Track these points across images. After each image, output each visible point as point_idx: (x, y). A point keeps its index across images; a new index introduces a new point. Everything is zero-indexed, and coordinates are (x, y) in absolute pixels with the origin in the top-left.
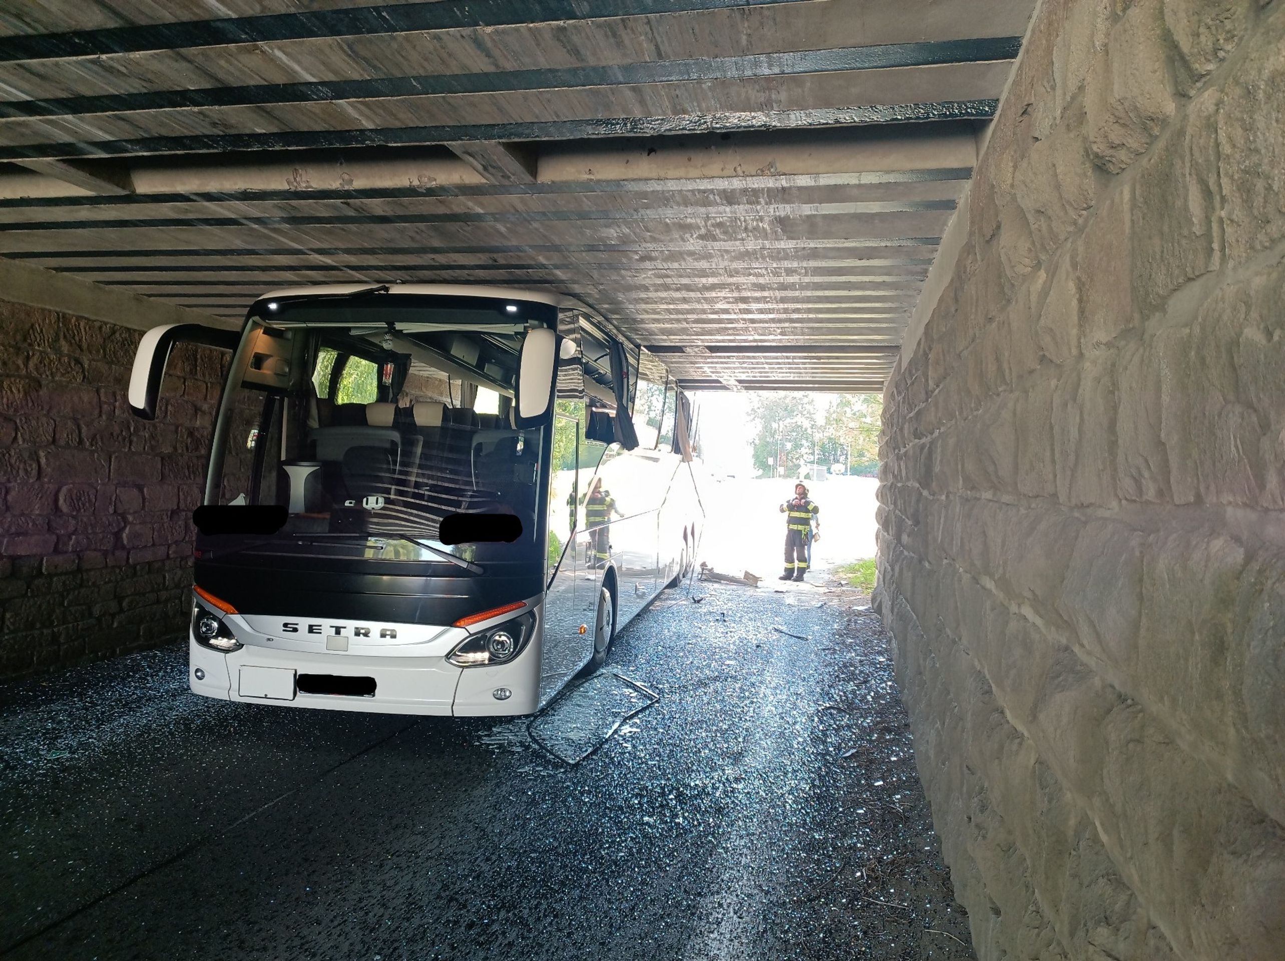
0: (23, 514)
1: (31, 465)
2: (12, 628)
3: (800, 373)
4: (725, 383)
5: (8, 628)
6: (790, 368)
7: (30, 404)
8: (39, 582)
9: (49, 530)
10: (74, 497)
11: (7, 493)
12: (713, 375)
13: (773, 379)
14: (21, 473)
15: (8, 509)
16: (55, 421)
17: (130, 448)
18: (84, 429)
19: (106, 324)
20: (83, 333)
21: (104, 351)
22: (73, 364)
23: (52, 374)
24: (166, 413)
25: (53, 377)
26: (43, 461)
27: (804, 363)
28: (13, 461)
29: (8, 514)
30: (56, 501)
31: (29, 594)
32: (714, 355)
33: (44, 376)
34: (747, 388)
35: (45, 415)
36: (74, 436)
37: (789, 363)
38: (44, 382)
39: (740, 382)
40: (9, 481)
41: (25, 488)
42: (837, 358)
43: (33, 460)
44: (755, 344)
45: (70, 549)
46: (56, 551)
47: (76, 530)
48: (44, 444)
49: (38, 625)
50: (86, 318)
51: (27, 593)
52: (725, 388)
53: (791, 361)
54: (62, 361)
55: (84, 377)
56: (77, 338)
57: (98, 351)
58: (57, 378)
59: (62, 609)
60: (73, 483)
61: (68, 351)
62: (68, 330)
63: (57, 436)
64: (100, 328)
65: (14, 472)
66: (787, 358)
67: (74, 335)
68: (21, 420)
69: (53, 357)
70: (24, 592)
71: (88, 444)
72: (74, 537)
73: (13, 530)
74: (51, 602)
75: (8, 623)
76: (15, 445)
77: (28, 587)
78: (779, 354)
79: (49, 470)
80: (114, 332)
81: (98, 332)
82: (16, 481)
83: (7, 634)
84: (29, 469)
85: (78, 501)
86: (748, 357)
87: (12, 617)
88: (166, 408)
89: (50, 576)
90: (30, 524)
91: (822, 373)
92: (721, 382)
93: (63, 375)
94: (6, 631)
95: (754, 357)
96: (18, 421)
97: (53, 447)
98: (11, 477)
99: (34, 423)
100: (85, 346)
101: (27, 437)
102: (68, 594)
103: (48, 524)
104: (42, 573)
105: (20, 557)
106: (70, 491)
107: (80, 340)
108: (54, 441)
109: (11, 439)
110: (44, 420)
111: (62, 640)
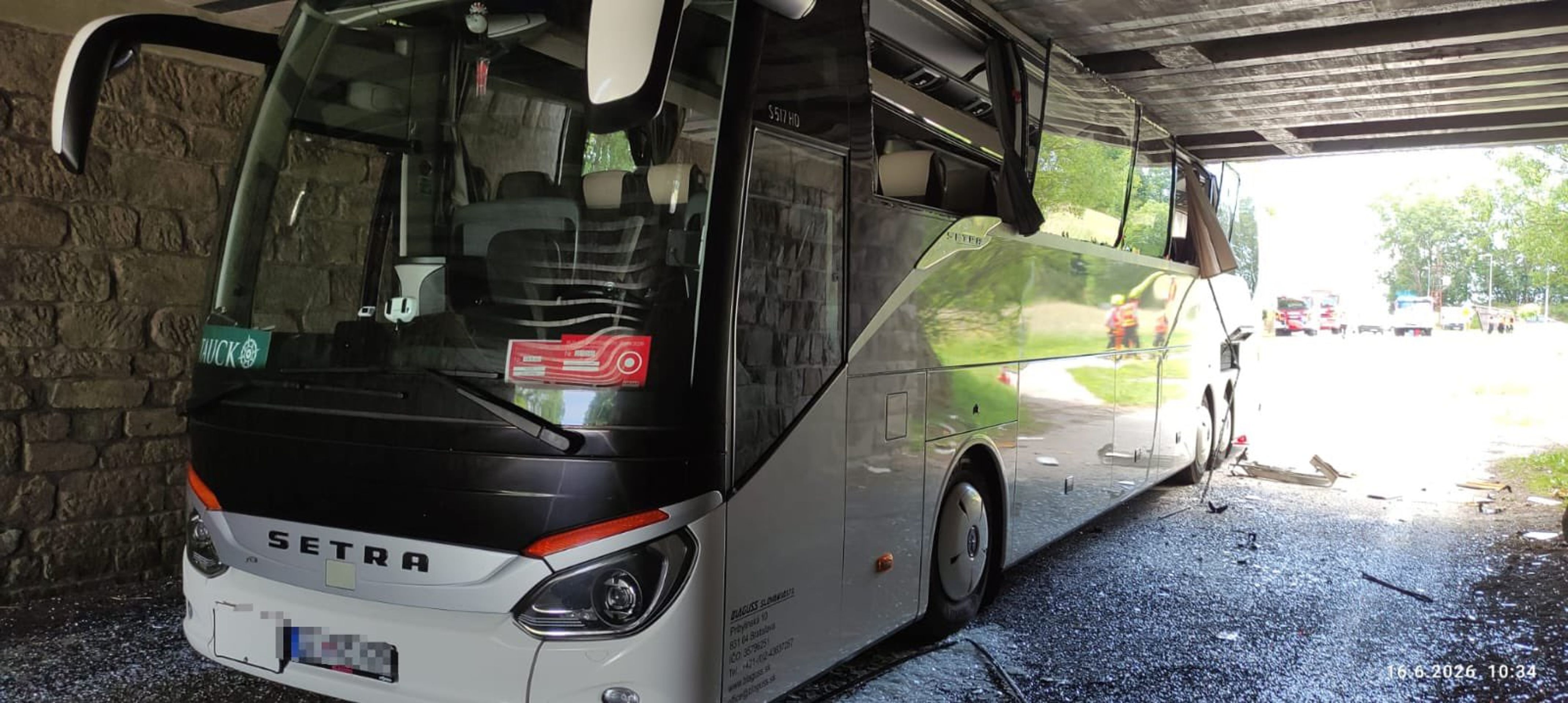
0: (85, 348)
1: (97, 278)
2: (72, 514)
3: (1408, 100)
4: (1270, 139)
5: (66, 514)
6: (1384, 88)
7: (91, 188)
8: (119, 448)
9: (133, 371)
10: (177, 325)
11: (56, 316)
12: (1239, 119)
13: (1357, 120)
14: (80, 287)
15: (58, 340)
16: (138, 214)
17: (275, 257)
18: (191, 228)
19: (223, 72)
20: (184, 84)
21: (222, 111)
22: (166, 129)
23: (128, 143)
24: (337, 207)
25: (132, 149)
26: (119, 271)
27: (1410, 72)
28: (64, 270)
29: (60, 347)
30: (146, 331)
31: (101, 465)
32: (1219, 66)
33: (115, 146)
34: (1318, 148)
35: (119, 204)
36: (173, 235)
37: (1378, 75)
38: (114, 157)
39: (1300, 132)
40: (59, 299)
41: (88, 310)
42: (1479, 48)
43: (102, 269)
44: (1290, 26)
45: (173, 402)
46: (148, 402)
47: (183, 373)
48: (120, 246)
49: (120, 511)
50: (187, 63)
51: (97, 462)
52: (1273, 151)
53: (1378, 67)
54: (147, 124)
55: (187, 151)
56: (172, 91)
57: (211, 113)
58: (138, 150)
59: (163, 488)
60: (176, 305)
61: (158, 110)
62: (155, 79)
63: (143, 237)
64: (214, 78)
65: (68, 286)
66: (1371, 59)
67: (168, 87)
68: (76, 209)
69: (130, 117)
70: (92, 462)
71: (198, 248)
72: (179, 384)
73: (68, 370)
74: (142, 477)
75: (65, 506)
76: (68, 247)
77: (99, 455)
78: (1349, 52)
79: (131, 285)
80: (239, 85)
81: (210, 84)
82: (71, 299)
83: (65, 523)
84: (94, 283)
85: (184, 332)
86: (1290, 66)
87: (71, 498)
88: (337, 199)
89: (141, 440)
90: (99, 364)
91: (1455, 96)
92: (1261, 138)
93: (148, 145)
94: (62, 518)
95: (1301, 66)
96: (71, 212)
97: (136, 251)
98: (62, 293)
99: (100, 215)
100: (186, 103)
101: (88, 234)
102: (172, 468)
103: (132, 363)
104: (123, 435)
105: (84, 411)
106: (170, 317)
107: (179, 95)
108: (137, 242)
109: (60, 237)
110: (119, 211)
111: (163, 532)
